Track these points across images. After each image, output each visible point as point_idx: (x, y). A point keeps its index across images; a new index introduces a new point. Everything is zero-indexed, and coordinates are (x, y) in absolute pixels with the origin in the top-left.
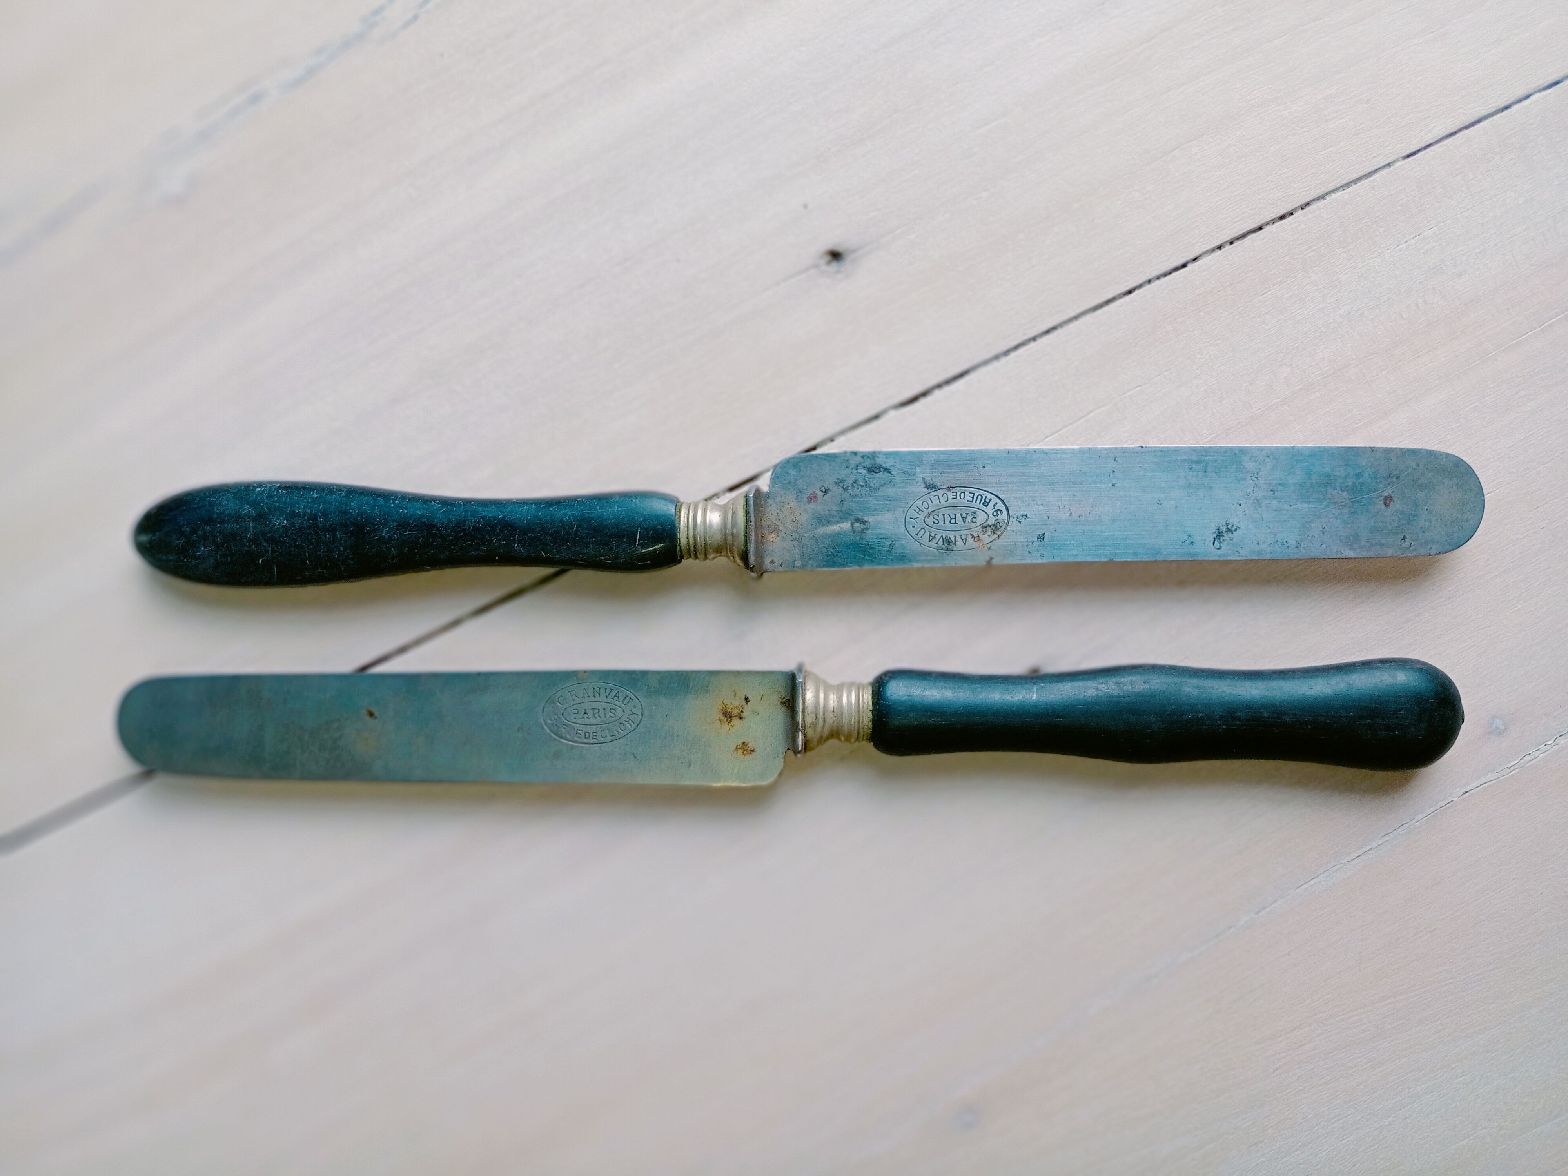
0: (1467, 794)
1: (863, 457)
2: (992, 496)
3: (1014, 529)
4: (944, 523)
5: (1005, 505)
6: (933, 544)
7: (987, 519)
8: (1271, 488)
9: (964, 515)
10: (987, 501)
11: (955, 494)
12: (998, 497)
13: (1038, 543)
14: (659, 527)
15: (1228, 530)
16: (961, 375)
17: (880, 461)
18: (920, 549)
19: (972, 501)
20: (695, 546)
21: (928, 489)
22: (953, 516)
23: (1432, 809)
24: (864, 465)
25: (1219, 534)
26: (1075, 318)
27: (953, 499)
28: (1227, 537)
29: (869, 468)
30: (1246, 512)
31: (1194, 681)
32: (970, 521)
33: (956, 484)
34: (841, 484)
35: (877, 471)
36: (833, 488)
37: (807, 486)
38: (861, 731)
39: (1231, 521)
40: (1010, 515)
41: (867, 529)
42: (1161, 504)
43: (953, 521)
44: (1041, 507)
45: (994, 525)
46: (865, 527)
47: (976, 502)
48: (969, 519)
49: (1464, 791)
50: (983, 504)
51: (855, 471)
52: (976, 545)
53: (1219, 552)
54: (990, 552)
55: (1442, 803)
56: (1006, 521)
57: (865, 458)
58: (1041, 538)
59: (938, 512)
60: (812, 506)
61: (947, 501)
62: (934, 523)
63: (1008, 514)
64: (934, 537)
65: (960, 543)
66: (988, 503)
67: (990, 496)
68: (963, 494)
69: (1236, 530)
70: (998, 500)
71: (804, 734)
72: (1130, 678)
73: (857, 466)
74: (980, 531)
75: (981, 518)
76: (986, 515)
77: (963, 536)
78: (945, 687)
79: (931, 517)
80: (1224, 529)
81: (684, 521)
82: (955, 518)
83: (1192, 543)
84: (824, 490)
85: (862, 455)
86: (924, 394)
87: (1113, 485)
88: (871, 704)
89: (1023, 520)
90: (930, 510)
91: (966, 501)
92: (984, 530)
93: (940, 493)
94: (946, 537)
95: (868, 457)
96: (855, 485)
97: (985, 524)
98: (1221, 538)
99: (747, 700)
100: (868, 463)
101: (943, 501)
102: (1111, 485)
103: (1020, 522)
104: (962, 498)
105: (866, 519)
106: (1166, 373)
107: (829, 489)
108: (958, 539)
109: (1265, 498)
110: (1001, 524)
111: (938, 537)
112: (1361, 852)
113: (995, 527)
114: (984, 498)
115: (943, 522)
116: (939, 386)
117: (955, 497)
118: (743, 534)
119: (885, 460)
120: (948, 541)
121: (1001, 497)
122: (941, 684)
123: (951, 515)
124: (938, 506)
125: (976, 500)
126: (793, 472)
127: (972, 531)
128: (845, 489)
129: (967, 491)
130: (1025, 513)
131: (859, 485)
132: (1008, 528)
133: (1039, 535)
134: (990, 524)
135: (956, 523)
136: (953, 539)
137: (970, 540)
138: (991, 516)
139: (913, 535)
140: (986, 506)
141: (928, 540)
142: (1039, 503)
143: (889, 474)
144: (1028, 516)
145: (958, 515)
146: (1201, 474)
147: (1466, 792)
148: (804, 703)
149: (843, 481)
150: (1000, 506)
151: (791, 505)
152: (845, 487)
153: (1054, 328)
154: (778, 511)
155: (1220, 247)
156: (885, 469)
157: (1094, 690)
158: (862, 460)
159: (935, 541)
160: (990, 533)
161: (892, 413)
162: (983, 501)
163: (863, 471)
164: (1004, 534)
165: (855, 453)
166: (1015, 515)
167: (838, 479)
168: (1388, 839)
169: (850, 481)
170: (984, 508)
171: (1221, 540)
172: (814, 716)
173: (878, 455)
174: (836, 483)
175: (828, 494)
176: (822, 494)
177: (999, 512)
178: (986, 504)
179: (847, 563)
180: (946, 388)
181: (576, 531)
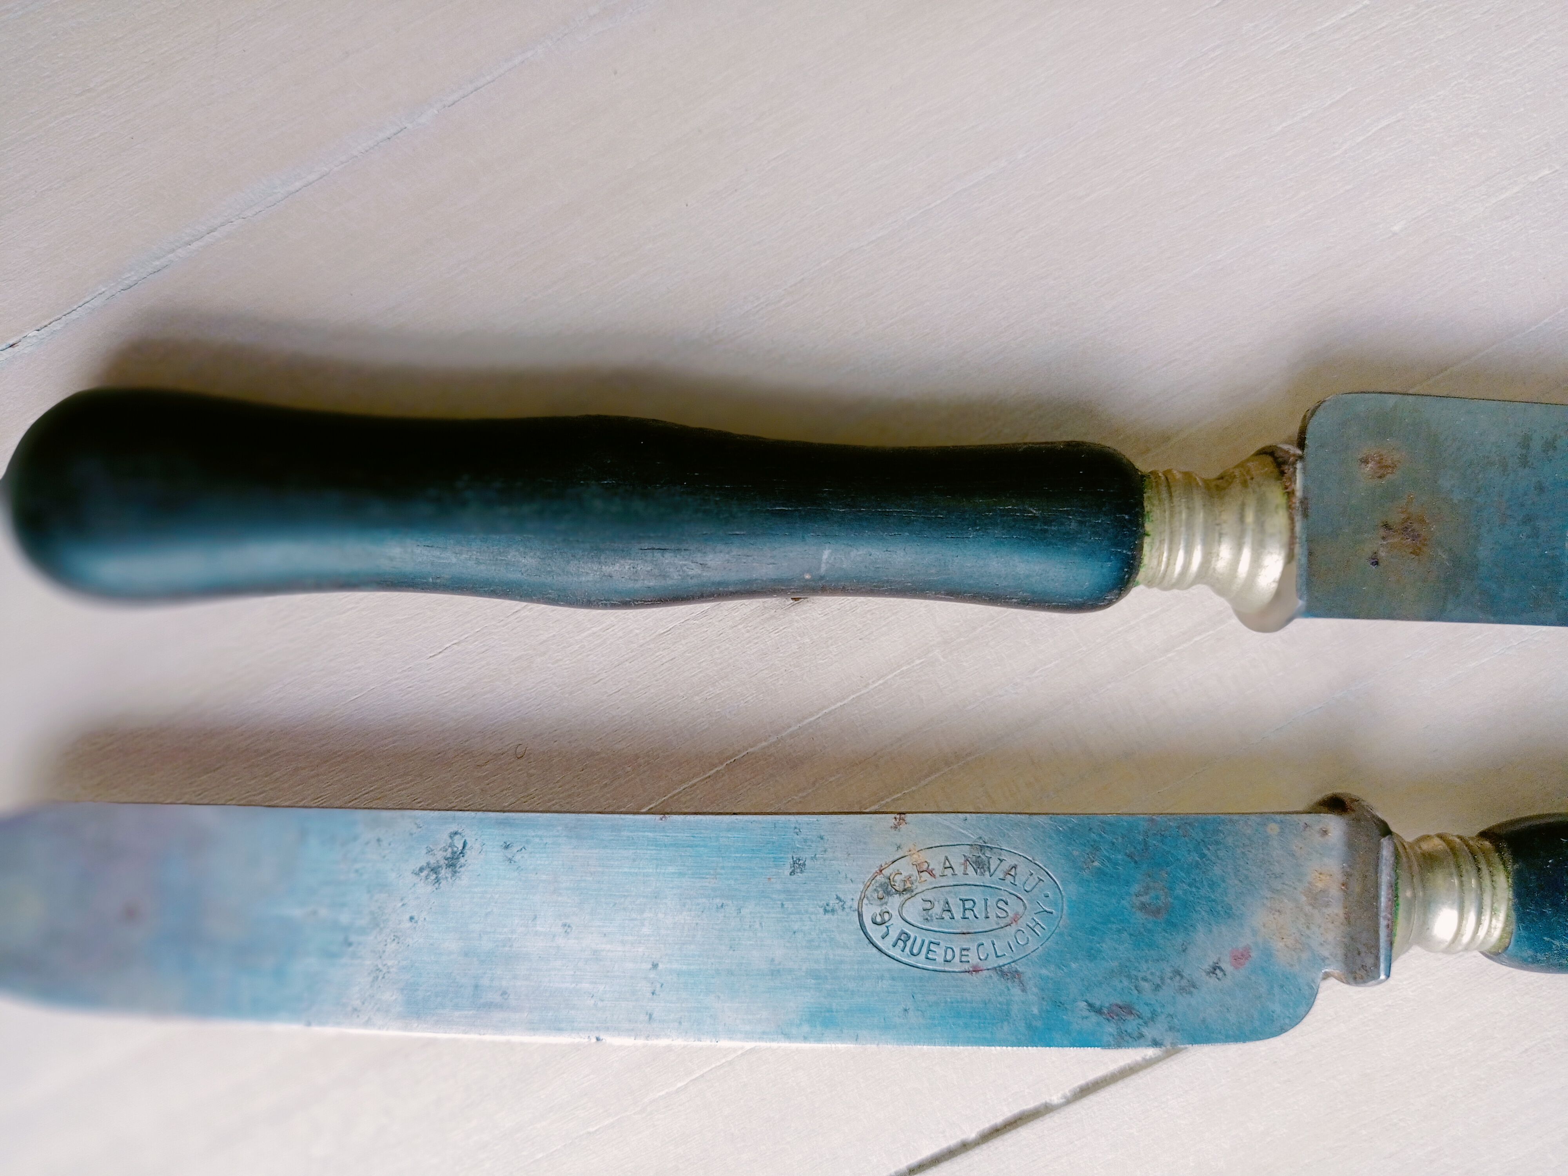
0: (11, 342)
2: (890, 953)
3: (852, 885)
4: (986, 900)
5: (866, 934)
6: (1010, 861)
8: (351, 949)
9: (946, 916)
10: (901, 943)
11: (964, 959)
12: (880, 950)
13: (803, 856)
15: (435, 870)
17: (1110, 1028)
18: (1034, 851)
20: (1479, 869)
21: (1017, 971)
22: (969, 914)
23: (74, 316)
24: (1141, 1021)
25: (453, 862)
27: (968, 950)
28: (439, 857)
29: (1130, 1013)
30: (400, 904)
31: (514, 576)
32: (936, 903)
33: (961, 979)
34: (1184, 983)
35: (1114, 1008)
36: (1200, 977)
37: (1250, 979)
38: (1165, 495)
39: (430, 888)
40: (857, 913)
43: (969, 905)
44: (796, 927)
45: (889, 894)
46: (1143, 900)
47: (923, 942)
48: (937, 910)
49: (16, 349)
50: (909, 937)
51: (1157, 1008)
52: (924, 856)
53: (454, 828)
54: (899, 840)
55: (57, 326)
56: (865, 901)
57: (1136, 1034)
58: (798, 866)
60: (1244, 940)
61: (979, 945)
63: (860, 915)
65: (957, 861)
67: (896, 953)
68: (949, 958)
69: (421, 870)
70: (879, 943)
71: (1290, 494)
72: (638, 585)
73: (1152, 1019)
74: (916, 884)
75: (913, 910)
76: (905, 915)
77: (950, 875)
78: (999, 577)
79: (1011, 914)
80: (443, 872)
81: (1498, 920)
82: (965, 910)
83: (507, 847)
84: (1218, 971)
85: (1142, 1040)
86: (996, 1132)
87: (655, 966)
89: (833, 902)
90: (1012, 929)
92: (908, 885)
93: (993, 962)
94: (982, 874)
95: (1130, 1035)
96: (1157, 980)
97: (908, 895)
98: (449, 855)
99: (1375, 561)
100: (1132, 1024)
101: (987, 943)
102: (661, 966)
103: (838, 898)
104: (950, 952)
105: (1140, 915)
107: (1208, 973)
108: (959, 870)
109: (362, 931)
110: (875, 895)
112: (208, 239)
113: (887, 889)
114: (907, 949)
115: (989, 903)
116: (965, 1147)
117: (964, 953)
119: (1098, 1030)
120: (980, 865)
121: (875, 951)
122: (1005, 584)
124: (997, 937)
125: (922, 945)
126: (1277, 1008)
128: (1176, 972)
129: (940, 964)
130: (828, 916)
131: (1151, 981)
132: (861, 887)
133: (802, 872)
135: (963, 901)
136: (970, 870)
138: (895, 913)
141: (1018, 869)
142: (799, 936)
143: (1090, 1001)
144: (821, 910)
145: (958, 916)
146: (485, 982)
147: (11, 346)
149: (1182, 989)
150: (875, 933)
151: (1281, 944)
152: (1178, 978)
154: (1308, 932)
156: (1099, 1011)
157: (710, 563)
158: (1143, 1030)
159: (1005, 866)
160: (898, 878)
161: (1056, 1099)
162: (909, 944)
163: (1140, 1007)
164: (870, 876)
166: (848, 914)
167: (1191, 993)
168: (157, 263)
169: (1167, 990)
170: (908, 929)
171: (450, 850)
172: (1267, 527)
173: (1111, 1039)
174: (1194, 986)
175: (1211, 963)
176: (1222, 965)
177: (879, 919)
178: (904, 937)
179: (1179, 827)
180: (952, 1141)
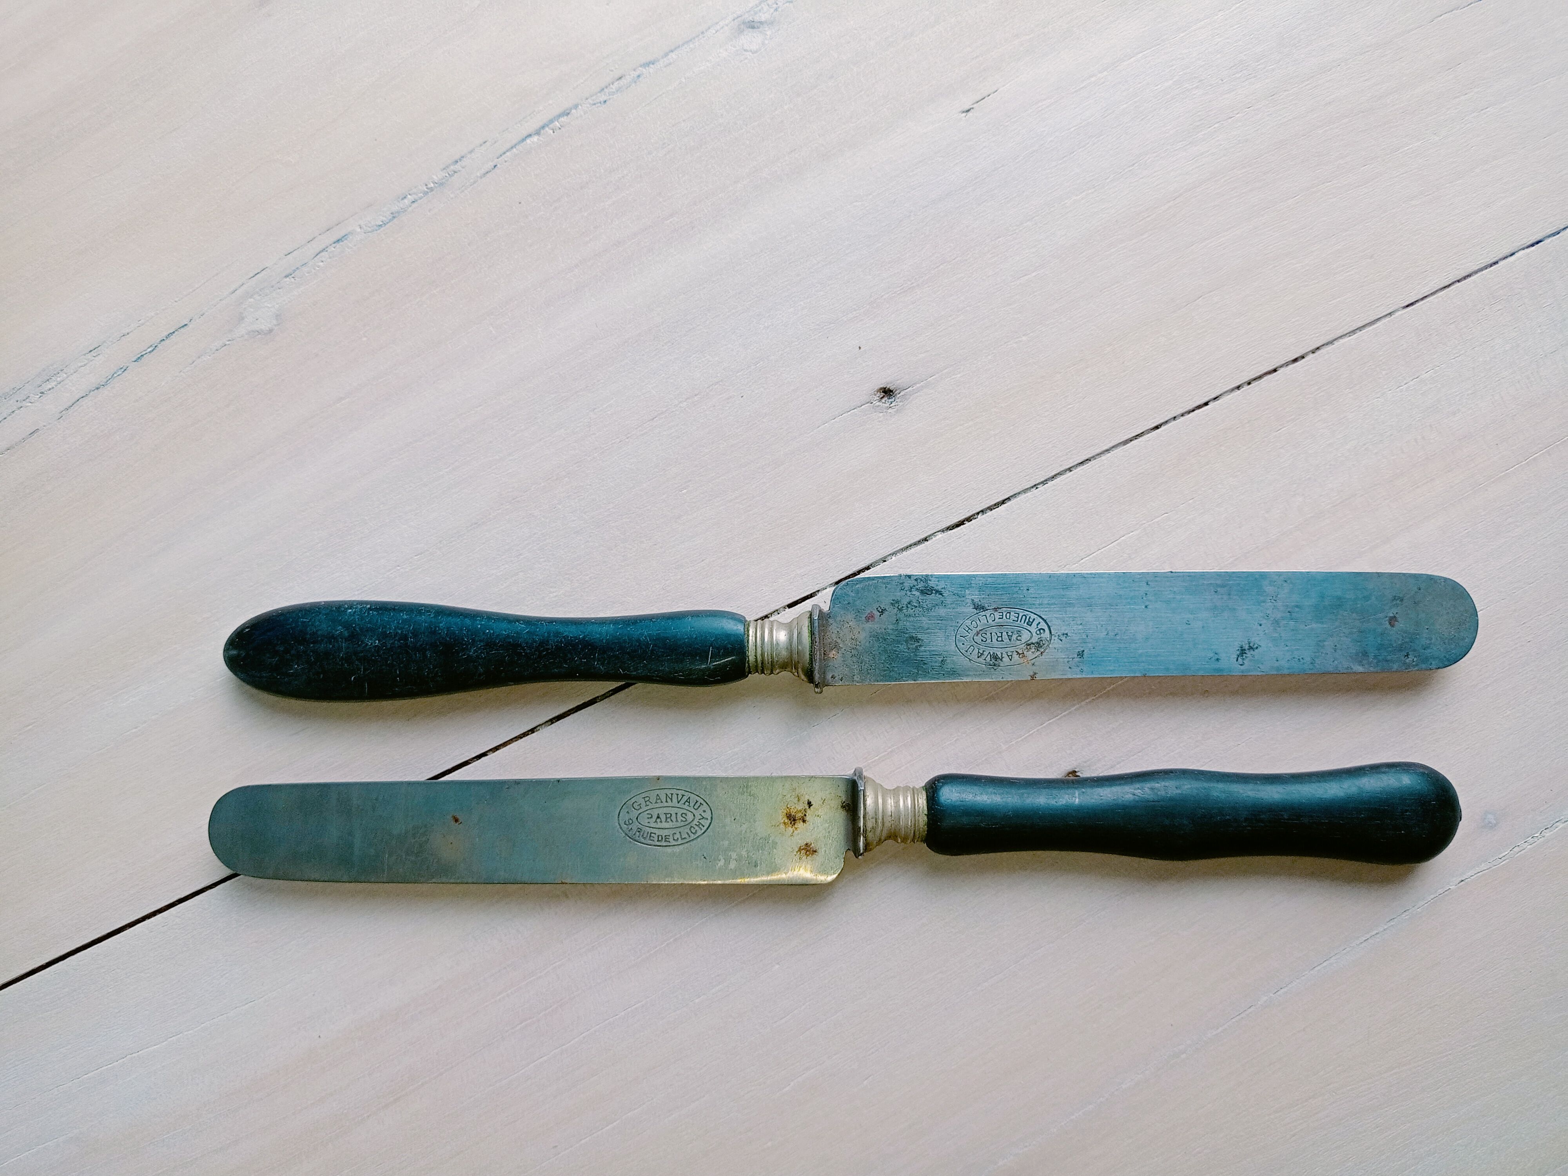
0: (1463, 882)
1: (916, 580)
2: (1036, 616)
3: (1055, 646)
4: (992, 641)
5: (1048, 624)
6: (981, 660)
7: (1031, 637)
8: (1289, 610)
9: (1010, 634)
10: (1031, 620)
11: (1001, 614)
12: (1041, 617)
13: (1078, 659)
14: (728, 646)
15: (1251, 648)
16: (1003, 502)
17: (932, 584)
18: (970, 664)
20: (762, 663)
21: (976, 609)
22: (999, 635)
23: (1432, 896)
24: (917, 587)
25: (1242, 652)
26: (1108, 450)
27: (1000, 618)
28: (1249, 654)
29: (921, 590)
30: (1266, 631)
31: (1221, 786)
33: (1002, 605)
34: (897, 605)
35: (930, 593)
36: (889, 608)
37: (865, 607)
38: (917, 833)
39: (1253, 640)
41: (920, 646)
42: (1189, 624)
43: (1000, 639)
44: (1081, 627)
45: (1037, 643)
46: (919, 644)
48: (1014, 637)
49: (1460, 879)
50: (1027, 624)
51: (909, 593)
52: (1021, 661)
53: (1242, 667)
54: (1034, 668)
55: (1441, 891)
56: (1048, 639)
57: (919, 581)
58: (1081, 654)
59: (986, 631)
60: (869, 625)
62: (982, 640)
63: (1051, 633)
64: (982, 654)
66: (1032, 622)
67: (1033, 616)
68: (1008, 614)
69: (1257, 648)
71: (865, 837)
72: (1163, 783)
73: (911, 588)
74: (1025, 648)
75: (1025, 636)
76: (1030, 633)
78: (994, 793)
79: (980, 635)
80: (1247, 647)
81: (752, 640)
82: (1002, 637)
83: (1218, 660)
84: (880, 610)
85: (915, 578)
86: (969, 519)
87: (1146, 607)
88: (926, 808)
89: (1063, 638)
90: (979, 628)
91: (1012, 621)
92: (1028, 647)
93: (988, 613)
95: (921, 580)
96: (909, 606)
98: (1244, 655)
99: (810, 804)
100: (921, 585)
101: (990, 621)
102: (1143, 607)
103: (1061, 640)
104: (1008, 617)
105: (919, 636)
106: (1190, 502)
107: (885, 609)
108: (1005, 655)
109: (1283, 618)
110: (1044, 642)
111: (986, 653)
112: (1368, 936)
113: (1038, 645)
114: (1028, 618)
117: (1001, 617)
118: (808, 653)
119: (937, 583)
120: (996, 657)
121: (1043, 617)
122: (991, 790)
123: (998, 633)
124: (986, 625)
126: (852, 594)
127: (1017, 648)
128: (900, 610)
130: (1066, 632)
131: (913, 606)
132: (1050, 646)
133: (1079, 652)
134: (1034, 642)
135: (1002, 641)
136: (1000, 656)
137: (1015, 656)
138: (1034, 634)
139: (963, 652)
140: (1030, 625)
142: (1079, 622)
143: (940, 596)
144: (1069, 634)
145: (1004, 634)
146: (1225, 597)
147: (1463, 881)
148: (865, 809)
149: (898, 602)
150: (1043, 625)
151: (850, 624)
152: (899, 607)
153: (1088, 460)
154: (837, 630)
155: (1238, 388)
156: (937, 591)
157: (1131, 796)
158: (915, 583)
159: (983, 657)
160: (1034, 650)
161: (940, 535)
162: (1027, 620)
163: (917, 593)
164: (1046, 651)
165: (909, 577)
166: (1056, 633)
167: (893, 600)
168: (1392, 924)
169: (905, 602)
170: (1028, 627)
171: (1244, 657)
172: (874, 820)
173: (931, 578)
174: (892, 603)
175: (884, 614)
176: (879, 614)
177: (1042, 631)
178: (1030, 624)
179: (902, 677)
181: (653, 650)
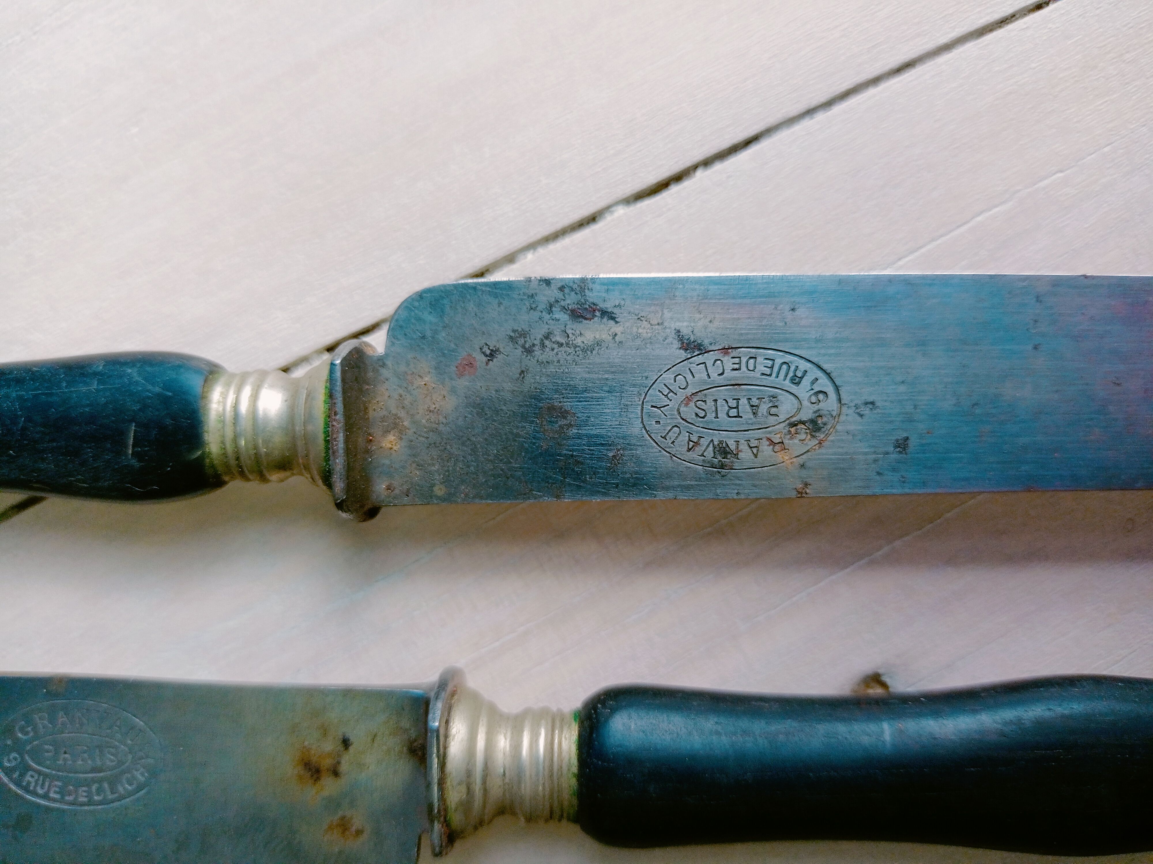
1: (562, 289)
3: (848, 428)
6: (693, 455)
7: (799, 410)
9: (755, 401)
11: (737, 360)
13: (895, 456)
14: (168, 421)
16: (748, 143)
17: (592, 296)
18: (670, 465)
19: (770, 375)
21: (686, 350)
22: (733, 404)
24: (563, 303)
26: (947, 47)
29: (573, 311)
32: (765, 413)
33: (740, 341)
34: (521, 341)
35: (588, 316)
36: (505, 347)
37: (456, 345)
38: (557, 802)
40: (843, 402)
41: (570, 425)
42: (1118, 384)
43: (733, 413)
44: (902, 388)
45: (813, 422)
46: (565, 422)
47: (777, 377)
48: (763, 408)
50: (792, 381)
51: (546, 316)
54: (804, 473)
57: (567, 290)
58: (901, 446)
59: (705, 395)
60: (463, 383)
61: (722, 374)
62: (697, 415)
63: (840, 400)
64: (696, 444)
65: (746, 454)
66: (801, 378)
67: (804, 365)
68: (752, 361)
70: (820, 374)
71: (444, 823)
73: (551, 306)
76: (796, 401)
77: (752, 441)
79: (692, 404)
82: (737, 407)
84: (488, 352)
85: (560, 285)
86: (678, 178)
87: (1036, 348)
88: (575, 761)
89: (866, 411)
90: (690, 390)
91: (758, 375)
92: (793, 430)
94: (721, 442)
95: (572, 290)
96: (547, 342)
97: (794, 419)
99: (346, 743)
100: (571, 300)
101: (714, 375)
102: (1030, 347)
103: (861, 416)
104: (751, 368)
105: (567, 405)
106: (1106, 149)
107: (498, 350)
108: (744, 446)
111: (704, 442)
114: (792, 368)
115: (714, 415)
116: (707, 163)
117: (737, 366)
118: (321, 437)
119: (604, 295)
120: (723, 450)
121: (825, 366)
123: (730, 401)
124: (705, 382)
125: (778, 373)
126: (430, 318)
127: (770, 432)
128: (529, 351)
129: (760, 355)
130: (872, 399)
131: (554, 342)
132: (838, 427)
133: (897, 440)
134: (804, 419)
135: (738, 416)
136: (733, 446)
137: (766, 449)
138: (806, 403)
139: (658, 439)
140: (798, 384)
141: (686, 448)
142: (899, 379)
143: (612, 322)
144: (878, 404)
145: (743, 401)
148: (442, 765)
149: (523, 334)
150: (824, 384)
151: (426, 379)
152: (527, 346)
154: (401, 391)
156: (604, 313)
158: (560, 295)
159: (699, 450)
160: (803, 436)
161: (621, 211)
162: (791, 374)
163: (564, 317)
164: (830, 438)
165: (547, 282)
166: (852, 401)
167: (514, 331)
169: (537, 334)
170: (793, 389)
172: (463, 789)
173: (591, 286)
174: (511, 337)
175: (495, 360)
176: (485, 359)
177: (821, 396)
178: (796, 380)
179: (531, 490)
180: (718, 167)
181: (24, 429)
